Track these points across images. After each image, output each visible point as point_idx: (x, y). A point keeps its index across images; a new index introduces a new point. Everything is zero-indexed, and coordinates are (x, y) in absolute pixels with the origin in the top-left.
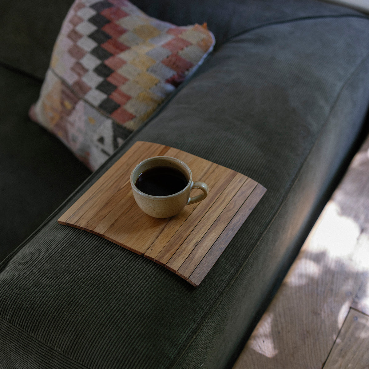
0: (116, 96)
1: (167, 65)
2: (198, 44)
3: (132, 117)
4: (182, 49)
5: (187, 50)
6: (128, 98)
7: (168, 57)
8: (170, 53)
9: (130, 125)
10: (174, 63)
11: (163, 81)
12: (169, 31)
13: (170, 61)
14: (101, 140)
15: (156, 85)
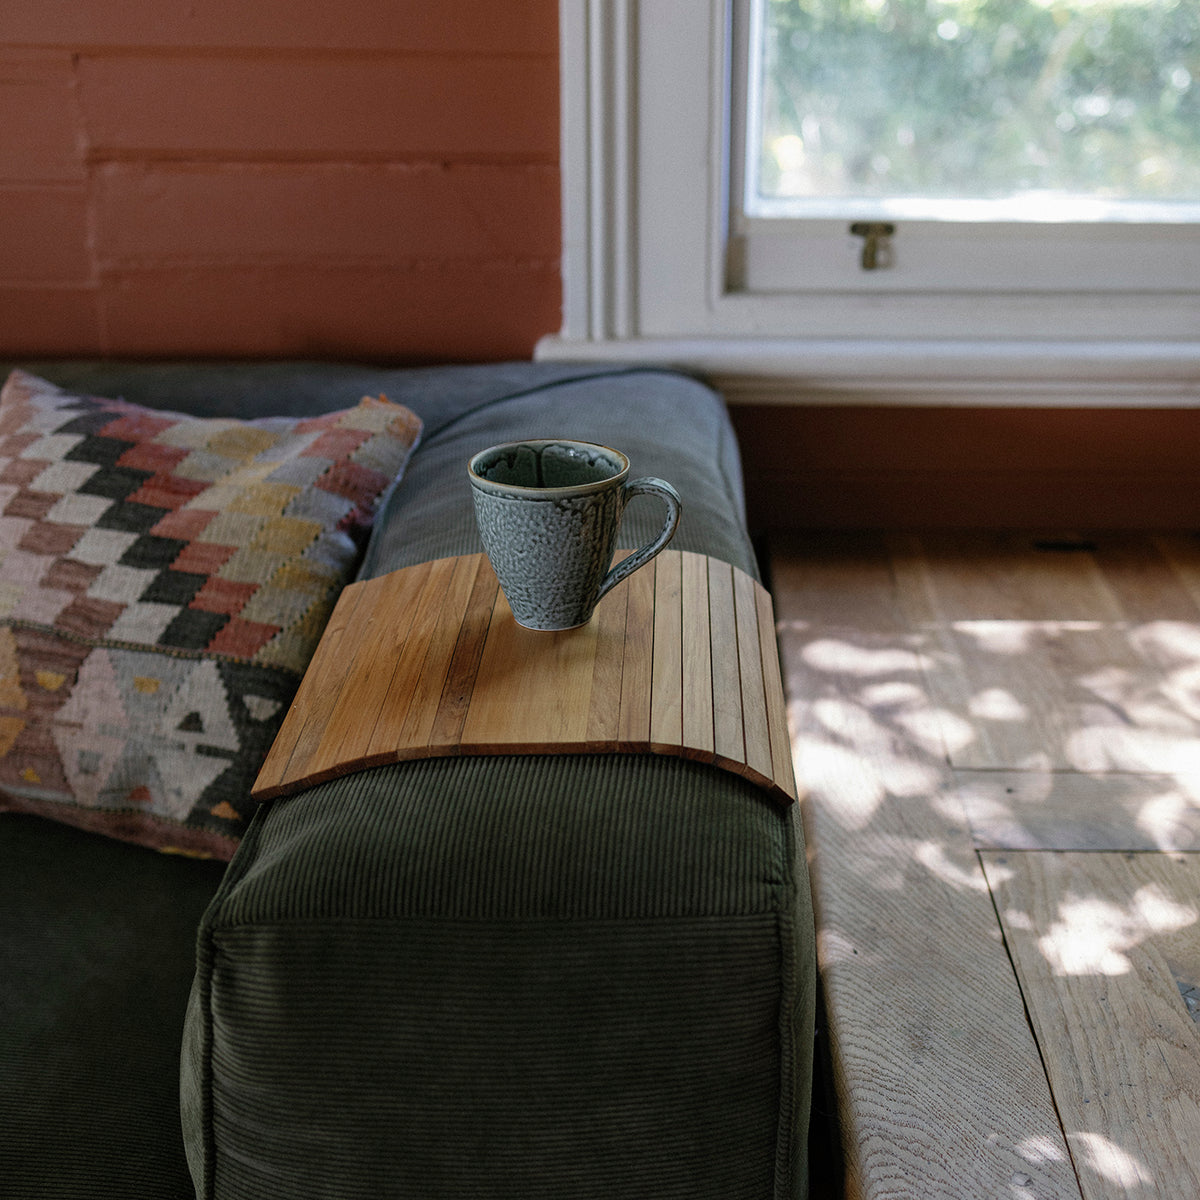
0: (209, 600)
1: (331, 490)
2: (389, 431)
3: (272, 631)
4: (357, 448)
5: (367, 447)
6: (250, 589)
7: (327, 471)
8: (330, 463)
9: (271, 653)
10: (347, 483)
11: (331, 528)
12: (299, 431)
13: (336, 480)
14: (193, 722)
15: (317, 538)
